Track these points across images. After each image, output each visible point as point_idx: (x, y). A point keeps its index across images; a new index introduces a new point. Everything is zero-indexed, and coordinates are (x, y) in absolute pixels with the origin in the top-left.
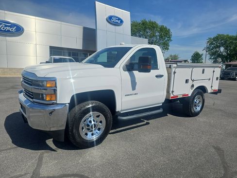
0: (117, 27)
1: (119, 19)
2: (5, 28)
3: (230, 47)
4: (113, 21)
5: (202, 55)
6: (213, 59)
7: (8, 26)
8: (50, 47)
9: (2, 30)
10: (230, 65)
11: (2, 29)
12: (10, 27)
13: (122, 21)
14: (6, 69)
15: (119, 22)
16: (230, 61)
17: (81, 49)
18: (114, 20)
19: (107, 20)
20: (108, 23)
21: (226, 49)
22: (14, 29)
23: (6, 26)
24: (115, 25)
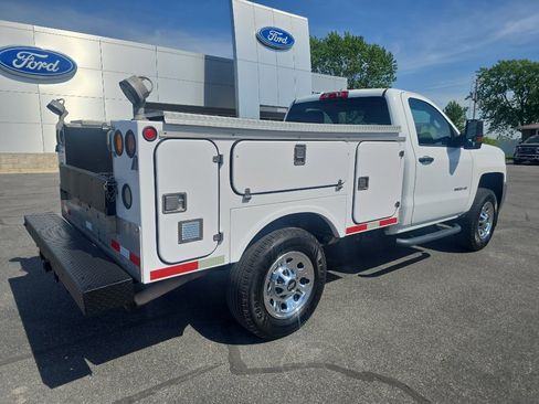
0: (279, 53)
1: (285, 35)
2: (36, 64)
3: (529, 89)
4: (273, 40)
5: (466, 110)
6: (491, 117)
9: (29, 70)
10: (533, 132)
11: (29, 66)
12: (47, 61)
13: (291, 40)
14: (42, 155)
15: (284, 41)
16: (529, 122)
17: (202, 105)
18: (273, 37)
19: (258, 38)
21: (519, 94)
22: (55, 66)
23: (37, 59)
24: (276, 49)
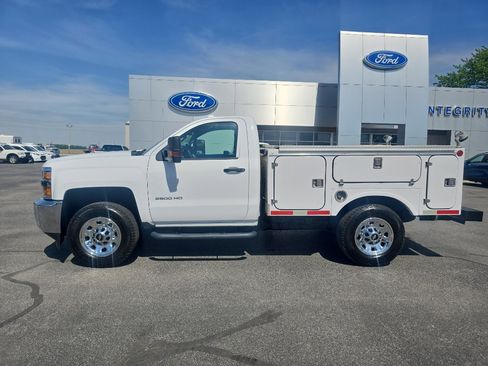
2: (192, 103)
4: (380, 62)
7: (196, 100)
8: (258, 126)
9: (188, 107)
12: (199, 100)
13: (403, 60)
15: (395, 61)
18: (381, 59)
19: (365, 63)
20: (366, 69)
22: (203, 103)
23: (193, 100)
